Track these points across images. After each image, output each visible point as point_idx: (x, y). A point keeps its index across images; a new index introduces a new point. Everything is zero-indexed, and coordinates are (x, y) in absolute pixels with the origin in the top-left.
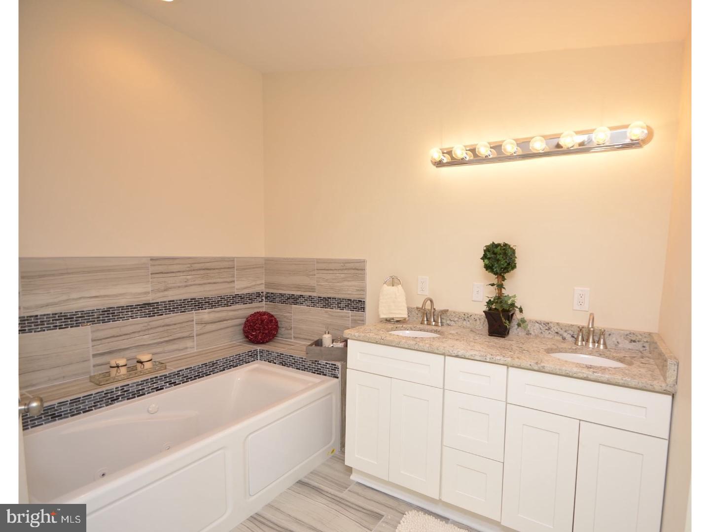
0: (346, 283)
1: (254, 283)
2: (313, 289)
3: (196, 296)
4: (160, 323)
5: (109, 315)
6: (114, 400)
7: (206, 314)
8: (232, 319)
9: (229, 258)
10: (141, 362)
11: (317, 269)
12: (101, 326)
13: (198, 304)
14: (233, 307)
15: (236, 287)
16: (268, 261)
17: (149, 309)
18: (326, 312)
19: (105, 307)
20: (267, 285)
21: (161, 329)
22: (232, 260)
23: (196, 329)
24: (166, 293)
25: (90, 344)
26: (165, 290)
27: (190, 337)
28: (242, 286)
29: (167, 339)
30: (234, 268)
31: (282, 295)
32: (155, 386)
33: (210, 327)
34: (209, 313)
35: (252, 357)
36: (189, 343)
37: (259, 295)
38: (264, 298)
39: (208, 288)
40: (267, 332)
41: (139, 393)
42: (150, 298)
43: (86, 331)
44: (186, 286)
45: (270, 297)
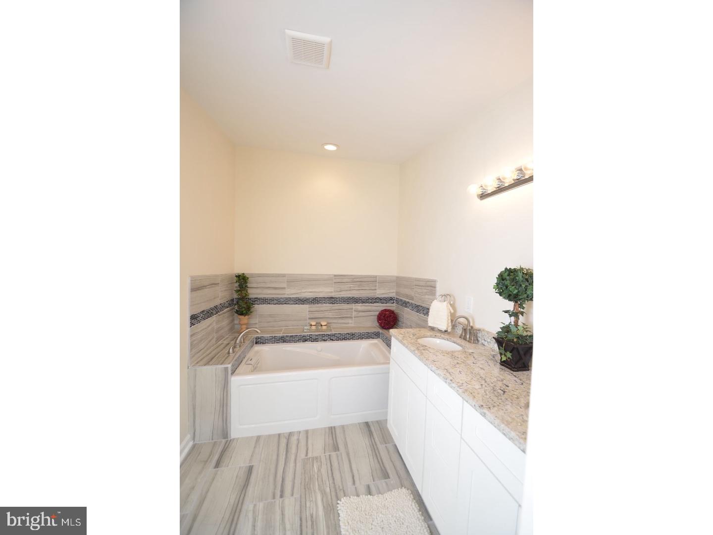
0: (427, 296)
1: (388, 292)
2: (412, 299)
3: (355, 296)
4: (337, 308)
5: (315, 301)
6: (306, 340)
7: (360, 307)
8: (373, 311)
9: (374, 276)
10: (321, 325)
11: (415, 285)
12: (312, 305)
13: (356, 300)
14: (375, 304)
15: (378, 293)
16: (398, 277)
17: (332, 300)
18: (418, 315)
19: (314, 297)
20: (397, 293)
21: (337, 311)
22: (376, 277)
23: (354, 314)
24: (340, 293)
25: (308, 313)
26: (340, 291)
27: (351, 318)
28: (380, 293)
29: (339, 316)
30: (376, 281)
31: (401, 300)
32: (324, 338)
33: (361, 314)
34: (361, 306)
35: (376, 335)
36: (350, 321)
37: (391, 299)
38: (395, 301)
39: (362, 292)
40: (386, 322)
41: (316, 340)
42: (333, 295)
43: (306, 307)
44: (350, 290)
45: (398, 301)
